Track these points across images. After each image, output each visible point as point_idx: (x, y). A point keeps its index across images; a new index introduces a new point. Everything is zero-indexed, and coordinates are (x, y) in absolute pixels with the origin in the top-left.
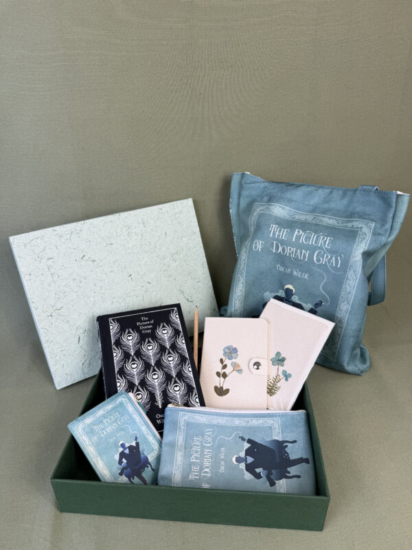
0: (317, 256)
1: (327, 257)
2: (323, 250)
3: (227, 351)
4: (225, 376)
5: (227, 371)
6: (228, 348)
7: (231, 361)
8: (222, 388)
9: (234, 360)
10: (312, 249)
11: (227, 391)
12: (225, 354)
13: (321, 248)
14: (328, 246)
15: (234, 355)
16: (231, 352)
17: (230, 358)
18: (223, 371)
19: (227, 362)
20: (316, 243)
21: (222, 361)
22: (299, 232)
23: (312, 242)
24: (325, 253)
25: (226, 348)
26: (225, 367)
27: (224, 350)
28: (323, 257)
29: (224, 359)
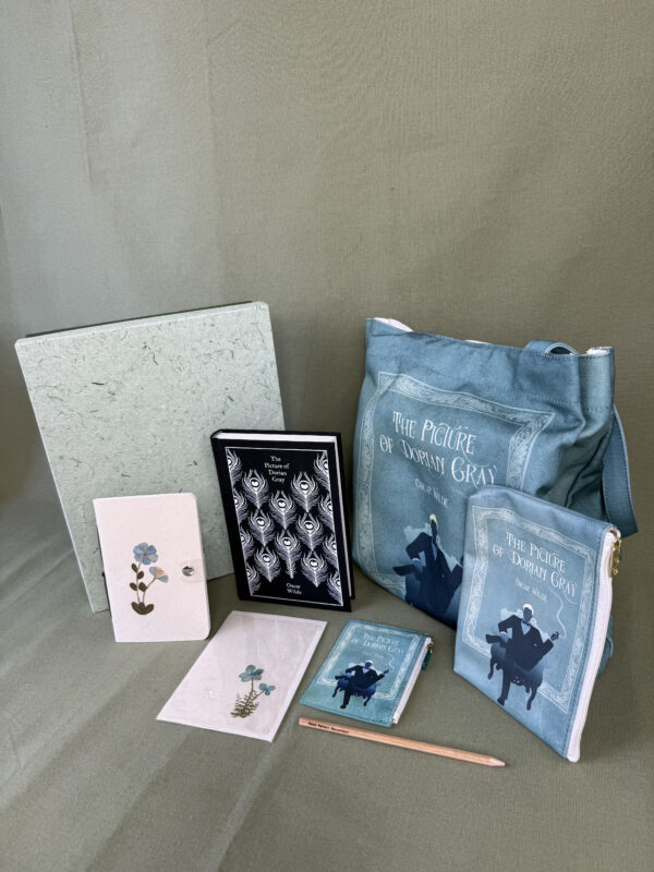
0: (456, 467)
1: (471, 469)
2: (462, 456)
3: (139, 552)
4: (143, 587)
5: (146, 580)
6: (141, 547)
7: (149, 566)
8: (142, 604)
9: (152, 565)
10: (449, 454)
11: (151, 608)
12: (137, 556)
13: (459, 453)
14: (470, 450)
15: (151, 557)
16: (146, 553)
17: (146, 562)
18: (140, 581)
19: (143, 568)
20: (452, 444)
21: (134, 567)
22: (429, 424)
23: (446, 443)
24: (467, 463)
25: (136, 547)
26: (141, 575)
27: (134, 551)
28: (464, 468)
29: (137, 564)
